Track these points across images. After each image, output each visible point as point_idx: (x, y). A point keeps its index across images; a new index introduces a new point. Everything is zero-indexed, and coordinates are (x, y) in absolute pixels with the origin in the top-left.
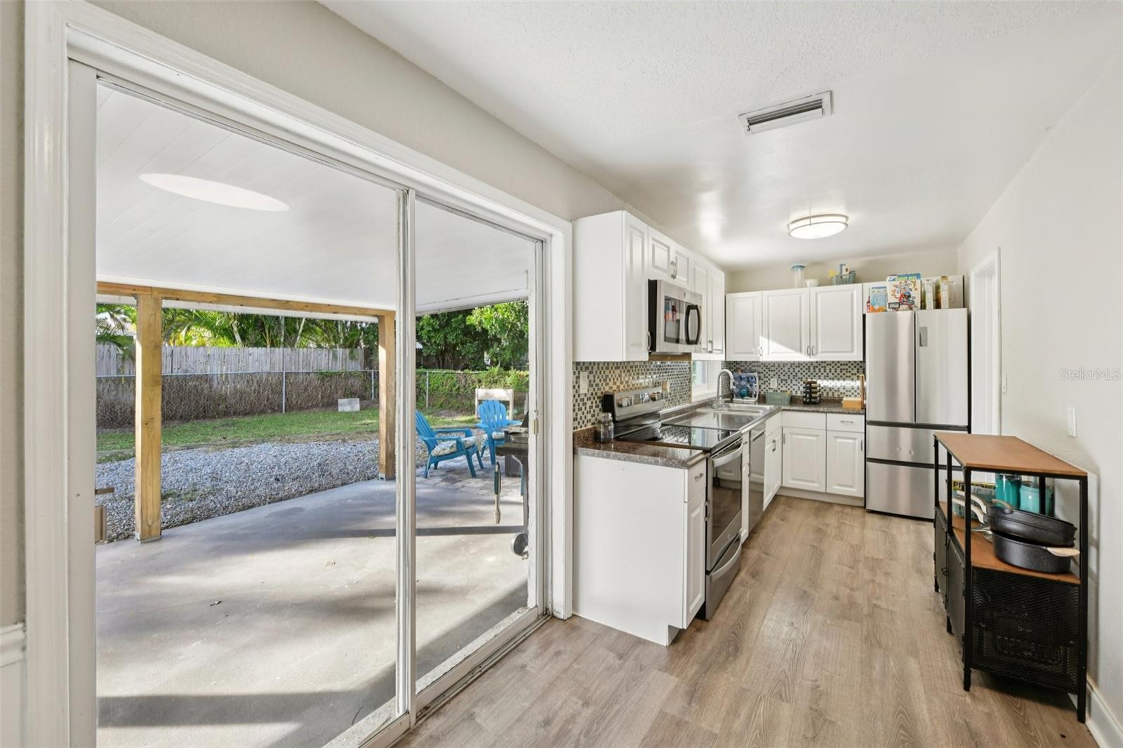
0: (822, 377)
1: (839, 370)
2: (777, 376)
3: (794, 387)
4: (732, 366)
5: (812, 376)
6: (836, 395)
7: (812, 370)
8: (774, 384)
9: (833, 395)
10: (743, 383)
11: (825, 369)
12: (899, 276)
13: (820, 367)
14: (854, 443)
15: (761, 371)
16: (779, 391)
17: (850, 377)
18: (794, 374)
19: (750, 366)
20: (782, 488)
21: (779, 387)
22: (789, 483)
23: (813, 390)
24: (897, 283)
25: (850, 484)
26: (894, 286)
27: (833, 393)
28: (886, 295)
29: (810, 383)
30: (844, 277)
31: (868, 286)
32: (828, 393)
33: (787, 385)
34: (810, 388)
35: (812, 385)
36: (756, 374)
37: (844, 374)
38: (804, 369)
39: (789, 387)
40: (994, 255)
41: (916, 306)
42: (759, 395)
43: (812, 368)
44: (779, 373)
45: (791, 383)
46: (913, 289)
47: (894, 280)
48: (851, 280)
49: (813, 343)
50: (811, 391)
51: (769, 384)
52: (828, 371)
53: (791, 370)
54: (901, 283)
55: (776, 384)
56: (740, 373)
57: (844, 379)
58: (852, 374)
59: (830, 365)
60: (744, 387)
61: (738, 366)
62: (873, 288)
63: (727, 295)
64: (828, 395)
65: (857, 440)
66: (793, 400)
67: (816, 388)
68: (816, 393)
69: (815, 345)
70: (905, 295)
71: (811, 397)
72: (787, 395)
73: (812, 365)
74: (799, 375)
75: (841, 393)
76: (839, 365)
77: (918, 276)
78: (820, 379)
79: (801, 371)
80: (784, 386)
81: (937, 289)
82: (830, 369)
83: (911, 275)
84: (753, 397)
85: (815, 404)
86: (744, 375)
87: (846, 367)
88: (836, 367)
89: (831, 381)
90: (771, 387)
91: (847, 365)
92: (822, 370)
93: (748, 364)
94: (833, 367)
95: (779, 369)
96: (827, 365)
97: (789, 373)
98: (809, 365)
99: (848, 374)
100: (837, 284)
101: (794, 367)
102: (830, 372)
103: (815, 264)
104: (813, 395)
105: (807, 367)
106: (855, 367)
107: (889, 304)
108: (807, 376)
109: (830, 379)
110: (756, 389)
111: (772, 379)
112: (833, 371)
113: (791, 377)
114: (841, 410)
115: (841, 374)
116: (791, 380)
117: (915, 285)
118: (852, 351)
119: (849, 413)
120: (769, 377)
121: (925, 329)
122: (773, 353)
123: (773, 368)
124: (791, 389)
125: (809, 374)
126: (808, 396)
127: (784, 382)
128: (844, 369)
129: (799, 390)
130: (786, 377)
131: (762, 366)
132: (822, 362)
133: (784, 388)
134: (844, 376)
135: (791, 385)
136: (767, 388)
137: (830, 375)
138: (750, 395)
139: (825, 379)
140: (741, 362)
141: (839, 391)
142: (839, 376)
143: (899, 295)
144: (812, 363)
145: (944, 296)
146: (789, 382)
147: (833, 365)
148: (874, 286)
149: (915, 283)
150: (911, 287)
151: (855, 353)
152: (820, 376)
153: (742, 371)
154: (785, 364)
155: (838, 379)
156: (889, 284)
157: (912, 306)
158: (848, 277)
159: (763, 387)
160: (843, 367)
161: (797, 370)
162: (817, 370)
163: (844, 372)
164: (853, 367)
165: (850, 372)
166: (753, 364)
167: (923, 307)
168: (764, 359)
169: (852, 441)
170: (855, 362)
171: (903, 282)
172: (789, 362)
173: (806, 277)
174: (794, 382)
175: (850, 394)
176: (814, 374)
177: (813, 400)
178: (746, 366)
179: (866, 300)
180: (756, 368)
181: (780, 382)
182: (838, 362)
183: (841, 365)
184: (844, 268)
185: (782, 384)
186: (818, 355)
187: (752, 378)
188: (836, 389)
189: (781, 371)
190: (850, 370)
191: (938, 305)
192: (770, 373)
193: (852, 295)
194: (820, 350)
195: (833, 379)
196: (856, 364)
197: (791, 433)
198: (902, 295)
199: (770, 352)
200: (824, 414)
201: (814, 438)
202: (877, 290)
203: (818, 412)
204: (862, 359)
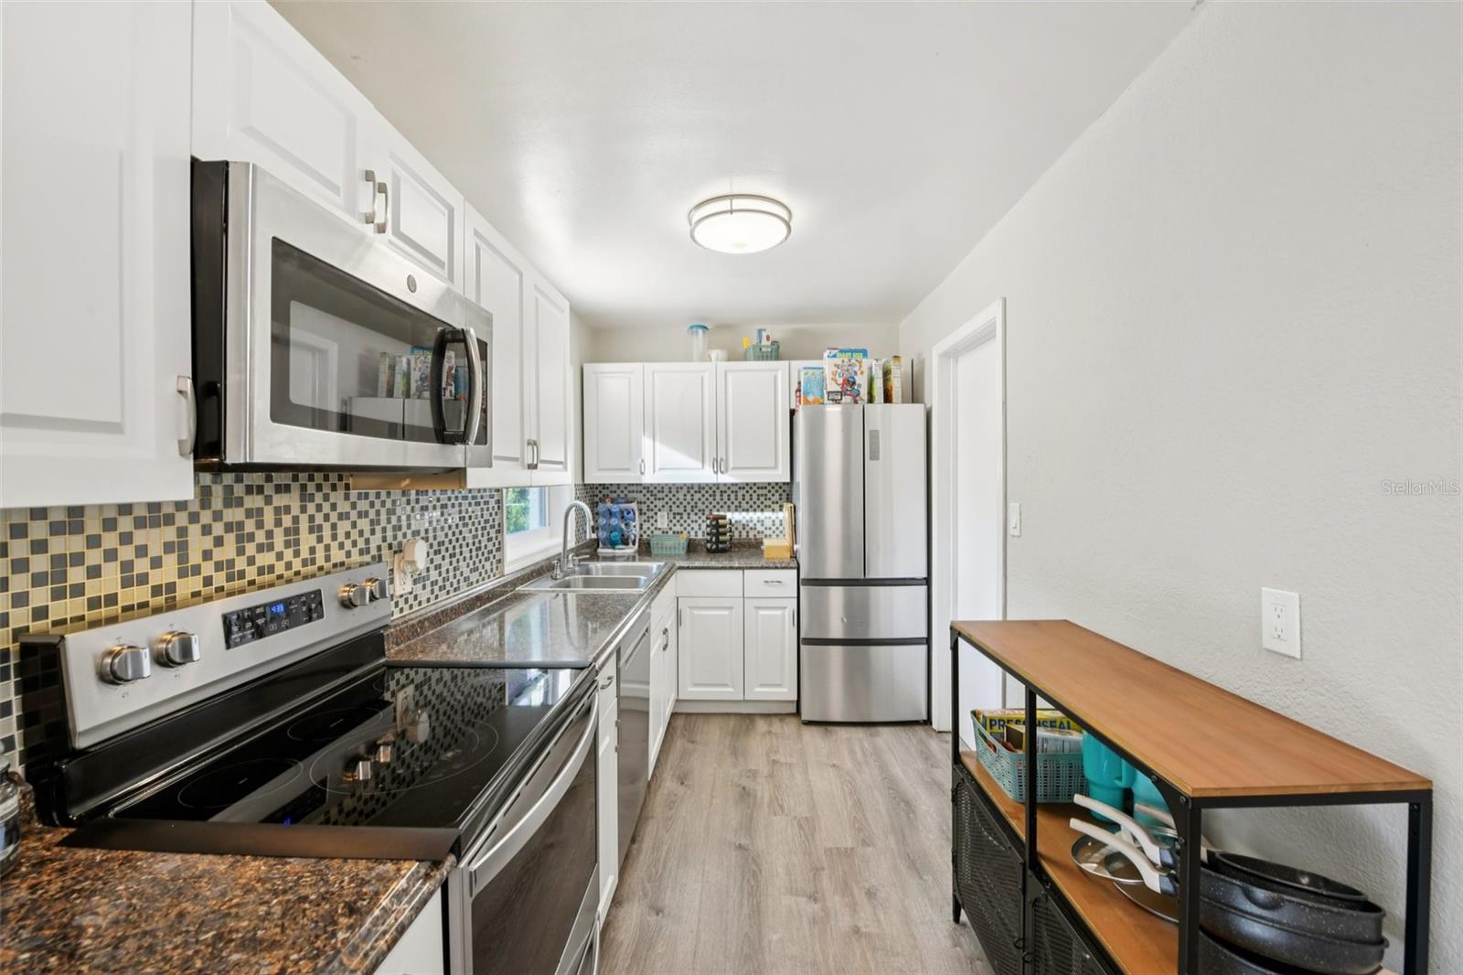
0: (733, 507)
1: (755, 497)
2: (667, 508)
3: (693, 525)
4: (597, 492)
5: (718, 507)
6: (751, 536)
7: (718, 497)
8: (663, 521)
9: (748, 536)
10: (614, 521)
11: (736, 496)
12: (841, 351)
13: (729, 492)
14: (783, 615)
15: (644, 499)
16: (671, 533)
17: (770, 506)
18: (692, 503)
19: (626, 492)
20: (678, 701)
21: (671, 525)
22: (690, 692)
23: (721, 530)
24: (838, 361)
25: (778, 683)
26: (835, 365)
27: (748, 532)
28: (824, 381)
29: (717, 519)
30: (764, 349)
31: (798, 365)
32: (740, 532)
33: (682, 521)
34: (717, 527)
35: (720, 521)
36: (634, 506)
37: (762, 503)
38: (707, 496)
39: (685, 525)
40: (995, 310)
41: (861, 398)
42: (640, 540)
43: (718, 493)
44: (670, 503)
45: (689, 518)
46: (858, 373)
47: (835, 356)
48: (774, 354)
49: (721, 455)
50: (718, 531)
51: (656, 521)
52: (740, 498)
53: (689, 497)
54: (843, 361)
55: (666, 521)
56: (609, 505)
57: (762, 510)
58: (774, 503)
59: (744, 488)
60: (615, 528)
61: (605, 492)
62: (805, 368)
63: (586, 367)
64: (740, 536)
65: (787, 609)
66: (692, 547)
67: (724, 526)
68: (724, 534)
69: (724, 458)
70: (848, 381)
71: (718, 542)
72: (683, 540)
73: (718, 488)
74: (700, 506)
75: (759, 532)
76: (755, 488)
77: (865, 352)
78: (729, 510)
79: (703, 499)
80: (678, 525)
81: (886, 375)
82: (744, 495)
83: (856, 351)
84: (631, 545)
85: (724, 551)
86: (615, 508)
87: (764, 491)
88: (751, 492)
89: (744, 514)
90: (659, 526)
91: (766, 488)
92: (733, 497)
93: (622, 488)
94: (747, 492)
95: (670, 495)
96: (740, 488)
97: (685, 503)
98: (714, 488)
99: (768, 503)
100: (755, 360)
101: (692, 492)
102: (744, 499)
103: (724, 327)
104: (721, 538)
105: (711, 492)
107: (829, 393)
108: (711, 507)
109: (744, 510)
110: (635, 531)
111: (659, 513)
112: (747, 497)
113: (689, 509)
114: (763, 563)
115: (758, 503)
116: (689, 514)
117: (860, 366)
118: (776, 467)
119: (776, 568)
120: (656, 510)
121: (875, 434)
122: (661, 469)
123: (660, 495)
124: (689, 529)
125: (714, 503)
126: (714, 539)
127: (678, 517)
128: (762, 495)
129: (700, 530)
130: (681, 510)
131: (645, 491)
132: (732, 484)
133: (678, 528)
134: (762, 506)
135: (689, 521)
136: (652, 528)
137: (744, 504)
138: (625, 542)
139: (736, 510)
140: (611, 485)
141: (755, 529)
142: (755, 506)
143: (840, 381)
144: (718, 486)
145: (896, 385)
146: (685, 516)
147: (747, 488)
148: (806, 366)
149: (860, 363)
150: (856, 369)
151: (780, 471)
152: (729, 507)
153: (613, 501)
154: (679, 488)
155: (755, 510)
156: (828, 365)
157: (858, 398)
158: (769, 350)
159: (645, 526)
160: (760, 492)
161: (697, 496)
162: (725, 497)
163: (762, 499)
164: (774, 492)
165: (770, 499)
166: (630, 488)
167: (870, 399)
168: (648, 479)
169: (779, 612)
170: (778, 485)
171: (846, 360)
172: (685, 485)
173: (710, 347)
174: (693, 517)
175: (771, 532)
176: (722, 503)
177: (720, 546)
178: (618, 492)
179: (795, 387)
180: (635, 495)
181: (671, 516)
182: (755, 484)
183: (758, 488)
184: (764, 334)
185: (675, 521)
186: (729, 473)
187: (628, 513)
188: (751, 525)
189: (674, 499)
190: (769, 495)
191: (888, 397)
192: (657, 502)
193: (775, 377)
194: (731, 465)
195: (747, 510)
196: (777, 488)
197: (690, 608)
198: (844, 381)
199: (657, 467)
200: (741, 572)
201: (726, 612)
202: (810, 371)
203: (731, 568)
204: (788, 480)
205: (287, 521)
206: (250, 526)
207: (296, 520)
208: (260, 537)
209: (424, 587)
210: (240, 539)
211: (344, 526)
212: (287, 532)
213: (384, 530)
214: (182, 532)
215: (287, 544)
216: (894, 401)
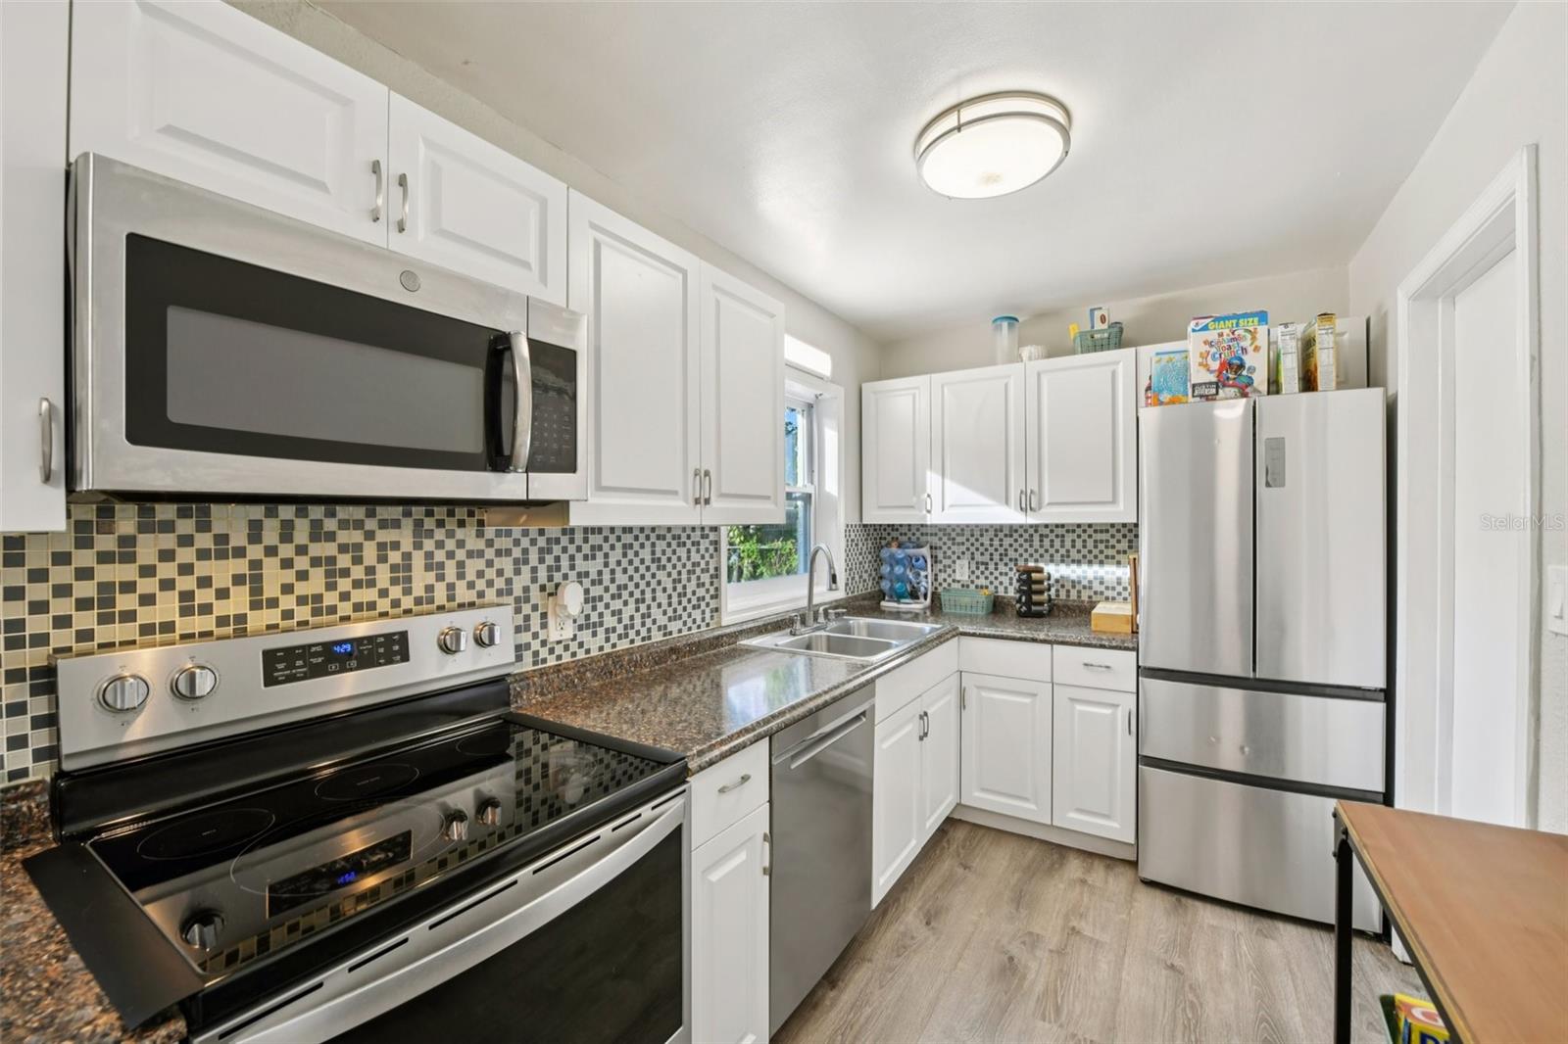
0: (1057, 557)
1: (1090, 544)
2: (968, 555)
3: (1001, 579)
4: (885, 535)
5: (1037, 556)
6: (1085, 597)
7: (1036, 543)
8: (962, 571)
9: (1079, 597)
10: (899, 570)
11: (1063, 541)
12: (1217, 319)
13: (1052, 536)
14: (1114, 716)
15: (940, 544)
16: (972, 587)
17: (1113, 557)
18: (1001, 550)
19: (918, 534)
20: (958, 805)
21: (973, 577)
22: (976, 797)
23: (1034, 587)
24: (1212, 335)
25: (1106, 813)
26: (1205, 343)
27: (1079, 592)
28: (1186, 368)
29: (1029, 572)
30: (1097, 335)
31: (1147, 352)
32: (1068, 591)
33: (987, 573)
34: (1029, 582)
35: (1033, 575)
36: (925, 551)
37: (1101, 552)
38: (1021, 540)
39: (992, 578)
41: (1256, 391)
42: (933, 593)
43: (1036, 538)
44: (973, 549)
45: (996, 569)
46: (1250, 349)
47: (1205, 328)
48: (1113, 340)
49: (1033, 485)
50: (1030, 588)
51: (954, 571)
52: (1068, 544)
53: (996, 543)
54: (1221, 335)
55: (967, 572)
56: (894, 549)
57: (1101, 563)
58: (1118, 552)
59: (1074, 531)
60: (901, 579)
61: (895, 534)
62: (1158, 354)
63: (865, 386)
64: (1068, 596)
65: (1120, 708)
66: (997, 608)
67: (1041, 582)
68: (1041, 592)
69: (1036, 489)
70: (1230, 364)
71: (1029, 603)
72: (982, 597)
73: (1036, 531)
74: (1012, 554)
75: (1096, 593)
76: (1090, 531)
77: (1262, 317)
78: (1052, 561)
79: (1016, 545)
80: (982, 577)
81: (1308, 346)
82: (1073, 541)
83: (1246, 315)
84: (922, 599)
85: (1039, 615)
86: (900, 554)
87: (1104, 536)
88: (1085, 536)
89: (1074, 567)
90: (958, 578)
91: (1107, 531)
92: (1057, 543)
93: (914, 530)
94: (1079, 536)
95: (972, 540)
96: (1068, 531)
97: (991, 550)
98: (1031, 531)
99: (1110, 552)
100: (1082, 353)
101: (1001, 535)
102: (1073, 546)
103: (1043, 316)
104: (1035, 598)
105: (1026, 536)
106: (1124, 536)
107: (1194, 386)
108: (1026, 555)
109: (1073, 561)
110: (926, 584)
111: (958, 562)
112: (1079, 544)
113: (996, 557)
114: (1083, 637)
115: (1096, 552)
116: (996, 564)
117: (1254, 338)
118: (1114, 502)
119: (1102, 646)
120: (954, 557)
121: (1277, 446)
122: (952, 506)
123: (959, 539)
124: (996, 583)
125: (1031, 550)
126: (1024, 599)
127: (982, 568)
128: (1101, 541)
129: (1008, 588)
130: (986, 558)
131: (940, 534)
132: (1057, 526)
133: (982, 581)
134: (1101, 557)
135: (996, 574)
136: (949, 580)
137: (1074, 554)
138: (914, 595)
139: (1063, 561)
140: (901, 525)
141: (1091, 588)
142: (1090, 557)
143: (1215, 365)
144: (1036, 527)
145: (1325, 362)
146: (991, 567)
147: (1079, 531)
148: (1159, 351)
149: (1253, 334)
150: (1245, 344)
151: (1121, 506)
152: (1052, 556)
153: (900, 546)
154: (984, 529)
155: (1090, 562)
156: (1193, 345)
157: (1248, 390)
158: (1107, 335)
159: (941, 576)
160: (1099, 536)
161: (1007, 541)
162: (1047, 542)
163: (1101, 546)
164: (1119, 536)
165: (1113, 547)
166: (923, 530)
167: (1274, 386)
168: (932, 519)
169: (1108, 711)
170: (1124, 525)
171: (1226, 331)
172: (992, 526)
173: (1022, 341)
174: (1002, 568)
175: (1115, 594)
176: (1041, 551)
177: (1034, 608)
178: (909, 534)
179: (1144, 383)
180: (929, 538)
181: (973, 567)
182: (1090, 526)
183: (1096, 531)
184: (1097, 316)
185: (978, 573)
186: (1043, 510)
187: (917, 560)
188: (1085, 583)
189: (977, 545)
190: (1113, 542)
191: (1308, 383)
192: (954, 548)
193: (1114, 374)
194: (1046, 500)
195: (1079, 562)
196: (1124, 531)
197: (978, 687)
198: (1221, 364)
199: (947, 503)
200: (1048, 647)
201: (1027, 700)
202: (1166, 357)
203: (1034, 640)
204: (1135, 521)
205: (395, 557)
206: (344, 561)
207: (407, 556)
208: (358, 572)
209: (594, 634)
210: (329, 574)
211: (473, 566)
212: (394, 568)
213: (534, 570)
214: (256, 565)
215: (394, 581)
216: (1320, 388)
